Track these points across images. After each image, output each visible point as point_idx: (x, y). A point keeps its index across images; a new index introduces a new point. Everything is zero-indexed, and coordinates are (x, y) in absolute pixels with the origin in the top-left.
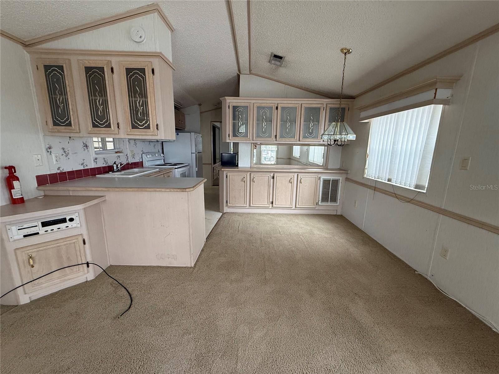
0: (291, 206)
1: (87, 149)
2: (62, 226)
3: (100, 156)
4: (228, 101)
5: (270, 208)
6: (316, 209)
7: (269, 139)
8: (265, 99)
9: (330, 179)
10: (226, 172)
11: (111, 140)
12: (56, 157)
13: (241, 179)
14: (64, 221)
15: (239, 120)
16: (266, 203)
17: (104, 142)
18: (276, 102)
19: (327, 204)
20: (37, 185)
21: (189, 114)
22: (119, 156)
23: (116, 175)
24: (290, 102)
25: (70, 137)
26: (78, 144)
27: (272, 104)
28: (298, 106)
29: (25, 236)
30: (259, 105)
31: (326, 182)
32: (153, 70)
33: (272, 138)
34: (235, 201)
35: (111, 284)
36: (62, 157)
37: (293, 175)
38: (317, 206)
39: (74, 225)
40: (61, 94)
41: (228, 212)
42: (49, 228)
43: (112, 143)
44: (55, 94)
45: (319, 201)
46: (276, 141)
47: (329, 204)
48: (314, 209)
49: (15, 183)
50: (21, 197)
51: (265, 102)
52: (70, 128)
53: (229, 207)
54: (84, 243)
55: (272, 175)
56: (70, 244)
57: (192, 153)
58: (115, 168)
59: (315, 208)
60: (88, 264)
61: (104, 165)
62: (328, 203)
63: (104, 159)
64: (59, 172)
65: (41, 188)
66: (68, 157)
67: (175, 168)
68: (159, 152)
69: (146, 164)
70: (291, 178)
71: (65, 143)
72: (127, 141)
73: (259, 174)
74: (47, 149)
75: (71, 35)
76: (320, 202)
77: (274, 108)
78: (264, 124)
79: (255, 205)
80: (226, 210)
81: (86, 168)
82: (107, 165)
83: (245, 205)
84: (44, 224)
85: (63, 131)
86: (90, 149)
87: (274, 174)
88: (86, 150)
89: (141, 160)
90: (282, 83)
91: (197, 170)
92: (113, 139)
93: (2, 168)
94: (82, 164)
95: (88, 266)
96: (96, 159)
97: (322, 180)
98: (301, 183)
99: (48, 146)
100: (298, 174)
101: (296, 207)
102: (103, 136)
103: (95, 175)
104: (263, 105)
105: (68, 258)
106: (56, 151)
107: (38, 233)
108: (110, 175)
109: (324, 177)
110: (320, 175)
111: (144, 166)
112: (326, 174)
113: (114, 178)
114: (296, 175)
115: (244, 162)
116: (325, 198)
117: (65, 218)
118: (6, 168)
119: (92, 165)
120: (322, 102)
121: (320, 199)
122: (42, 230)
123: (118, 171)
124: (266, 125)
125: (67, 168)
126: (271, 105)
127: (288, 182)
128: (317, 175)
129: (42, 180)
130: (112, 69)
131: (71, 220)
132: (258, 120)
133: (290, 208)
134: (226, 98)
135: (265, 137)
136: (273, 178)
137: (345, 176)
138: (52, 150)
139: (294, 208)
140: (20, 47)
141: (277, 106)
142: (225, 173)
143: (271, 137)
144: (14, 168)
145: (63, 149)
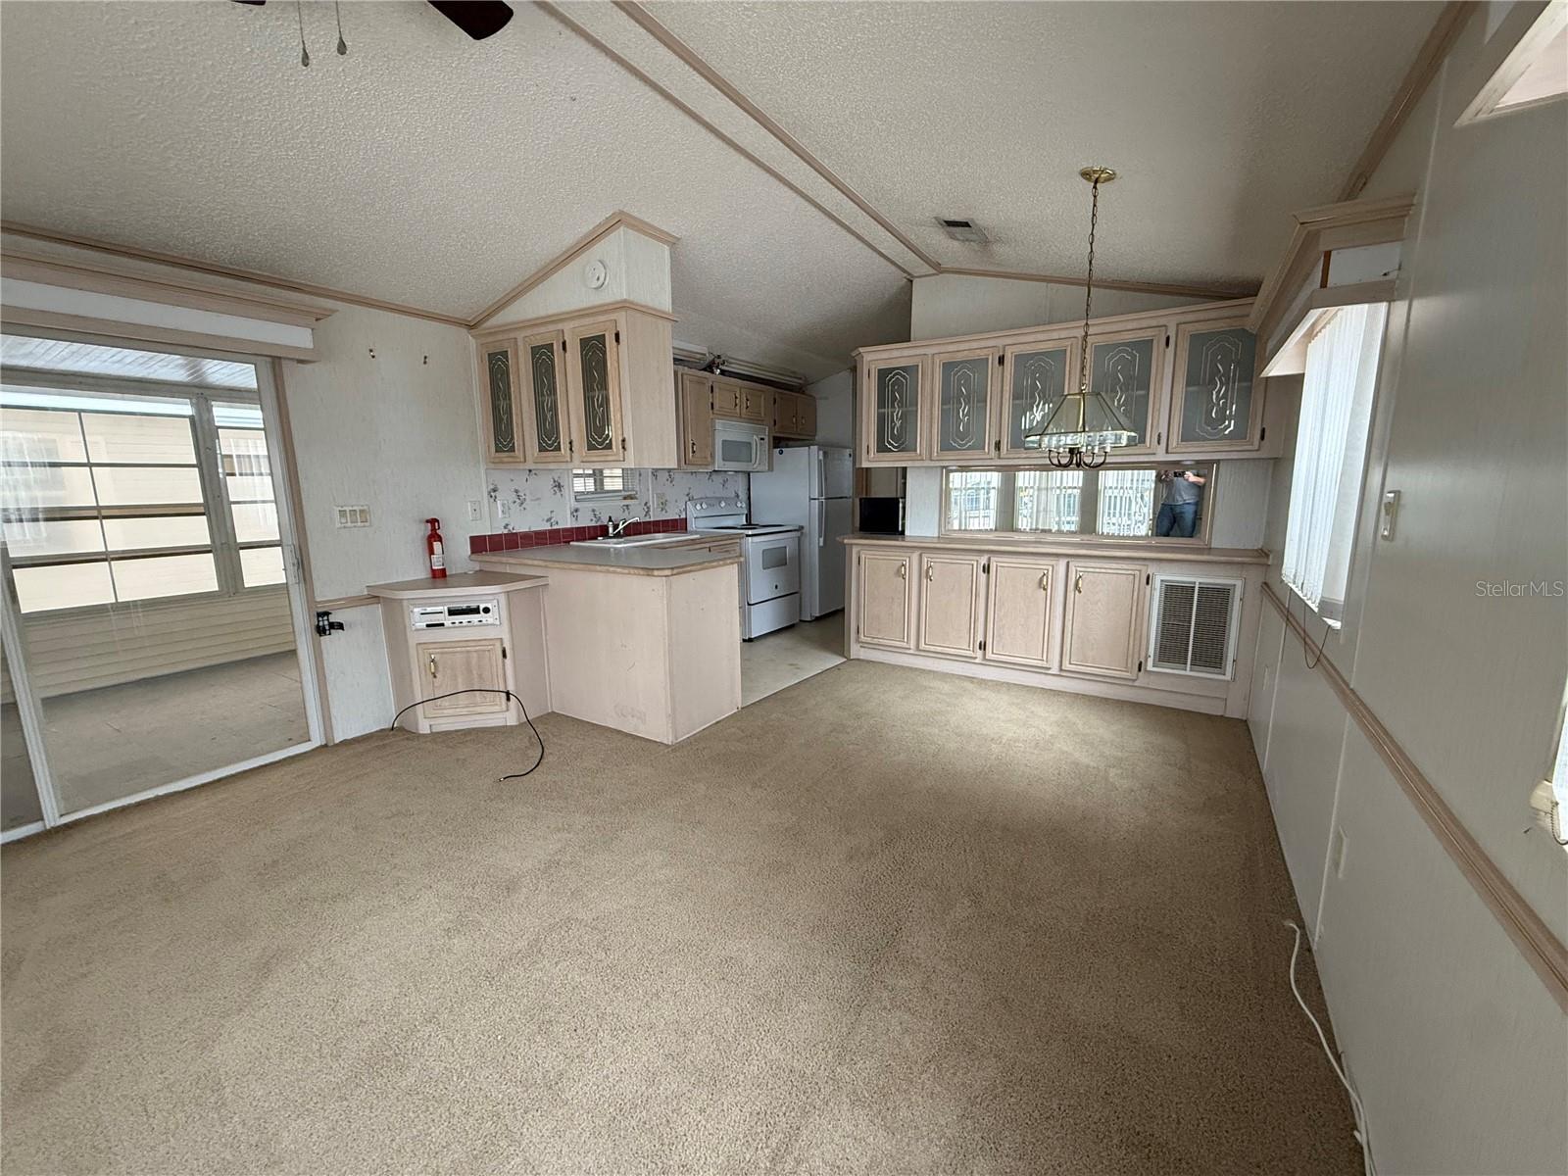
0: (1044, 664)
1: (560, 491)
2: (475, 618)
3: (586, 504)
4: (867, 358)
5: (977, 661)
6: (1136, 684)
7: (976, 454)
8: (967, 338)
9: (1195, 583)
10: (859, 548)
11: (618, 472)
12: (503, 505)
13: (895, 570)
14: (476, 611)
15: (893, 406)
16: (964, 647)
17: (598, 476)
18: (1000, 342)
19: (1182, 672)
20: (470, 553)
21: (826, 398)
22: (627, 506)
23: (612, 544)
24: (1041, 337)
25: (530, 471)
26: (545, 483)
27: (985, 351)
28: (1072, 345)
29: (428, 626)
30: (947, 358)
31: (1176, 597)
32: (617, 336)
33: (986, 450)
34: (879, 631)
35: (530, 738)
36: (512, 506)
37: (1053, 563)
38: (1140, 674)
39: (491, 621)
40: (504, 399)
41: (862, 658)
42: (457, 619)
43: (621, 480)
44: (499, 399)
45: (1147, 657)
46: (999, 458)
47: (1188, 673)
48: (1130, 683)
49: (437, 545)
50: (441, 567)
51: (962, 347)
52: (512, 454)
53: (864, 645)
54: (504, 656)
55: (983, 560)
56: (484, 651)
57: (811, 499)
58: (611, 530)
59: (1134, 680)
60: (508, 694)
61: (593, 524)
62: (1186, 670)
63: (594, 511)
64: (506, 531)
65: (474, 557)
66: (523, 506)
67: (748, 536)
68: (738, 496)
69: (692, 525)
70: (1046, 572)
71: (520, 481)
72: (650, 474)
73: (946, 557)
74: (489, 493)
75: (526, 293)
76: (1150, 661)
77: (992, 362)
78: (963, 411)
79: (932, 648)
80: (856, 651)
81: (555, 527)
82: (599, 524)
83: (905, 645)
84: (452, 612)
85: (506, 460)
86: (565, 491)
87: (989, 559)
88: (558, 494)
89: (683, 516)
90: (1037, 280)
91: (821, 544)
92: (594, 470)
93: (421, 521)
94: (549, 520)
95: (508, 699)
96: (576, 511)
97: (1157, 583)
98: (1080, 592)
99: (492, 487)
100: (1068, 562)
101: (1061, 670)
102: (598, 466)
103: (569, 542)
104: (959, 357)
105: (480, 676)
106: (505, 495)
107: (442, 625)
108: (600, 543)
109: (1163, 576)
110: (1151, 569)
111: (688, 529)
112: (1175, 564)
113: (609, 549)
114: (1062, 563)
115: (919, 521)
116: (1171, 649)
117: (478, 607)
118: (427, 521)
119: (567, 522)
120: (1162, 321)
121: (1151, 652)
122: (448, 621)
123: (617, 535)
124: (968, 414)
125: (521, 527)
126: (982, 354)
127: (1036, 585)
128: (1138, 567)
129: (479, 544)
130: (564, 343)
131: (486, 610)
132: (945, 401)
133: (1044, 670)
134: (861, 350)
135: (968, 449)
136: (987, 569)
137: (1255, 577)
138: (497, 493)
139: (1055, 670)
140: (464, 331)
141: (1001, 354)
142: (855, 550)
143: (984, 449)
144: (438, 521)
145: (517, 491)
